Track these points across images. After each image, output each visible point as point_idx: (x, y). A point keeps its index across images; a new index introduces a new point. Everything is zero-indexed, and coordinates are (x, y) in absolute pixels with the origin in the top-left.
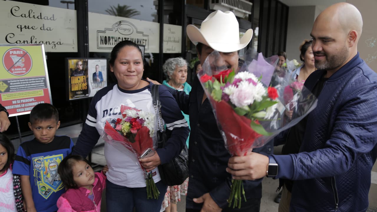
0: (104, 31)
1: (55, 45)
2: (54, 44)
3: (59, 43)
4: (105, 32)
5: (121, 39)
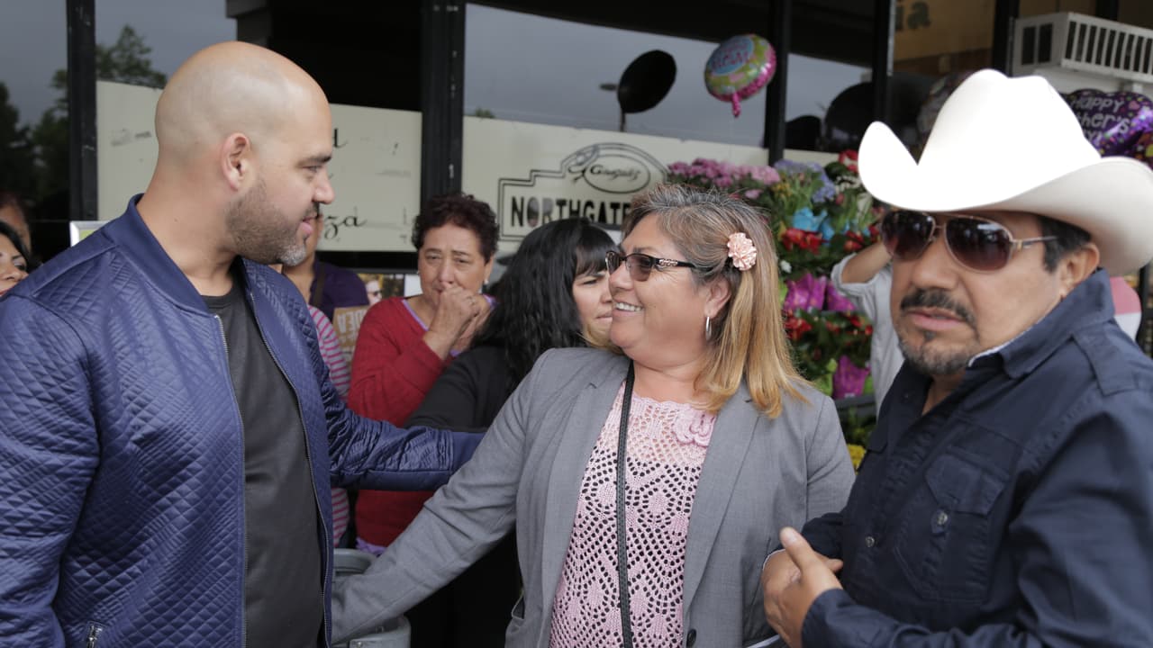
0: (529, 181)
1: (336, 227)
2: (332, 224)
3: (350, 222)
4: (531, 183)
5: (597, 207)
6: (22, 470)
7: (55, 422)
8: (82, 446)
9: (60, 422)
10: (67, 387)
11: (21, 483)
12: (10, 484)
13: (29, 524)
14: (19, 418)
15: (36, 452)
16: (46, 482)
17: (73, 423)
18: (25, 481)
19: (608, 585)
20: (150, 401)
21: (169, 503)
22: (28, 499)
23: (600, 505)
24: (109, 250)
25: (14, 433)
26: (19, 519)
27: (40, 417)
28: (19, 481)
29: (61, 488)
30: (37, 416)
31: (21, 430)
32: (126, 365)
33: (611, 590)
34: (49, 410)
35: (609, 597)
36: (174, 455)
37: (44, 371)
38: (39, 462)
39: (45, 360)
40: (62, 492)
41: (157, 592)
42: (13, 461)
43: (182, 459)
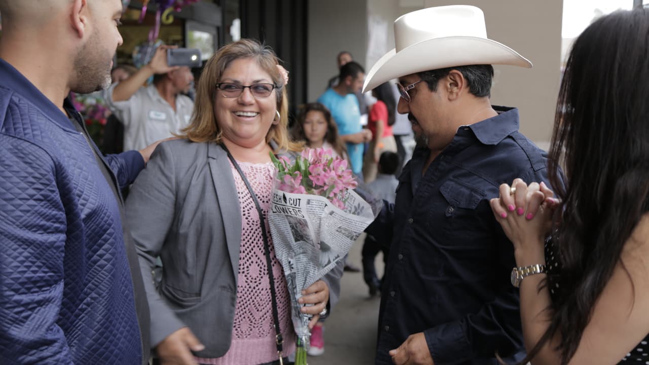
6: (36, 249)
8: (61, 227)
10: (51, 189)
11: (36, 257)
12: (30, 259)
14: (25, 215)
15: (40, 235)
16: (49, 254)
17: (57, 212)
18: (38, 256)
19: (261, 264)
21: (98, 258)
22: (41, 267)
23: (253, 221)
24: (12, 96)
25: (24, 226)
27: (39, 212)
28: (34, 257)
30: (36, 211)
31: (28, 223)
33: (263, 267)
34: (42, 206)
35: (262, 270)
36: (100, 225)
37: (33, 180)
38: (44, 241)
39: (32, 173)
41: (104, 316)
42: (29, 244)
43: (104, 228)
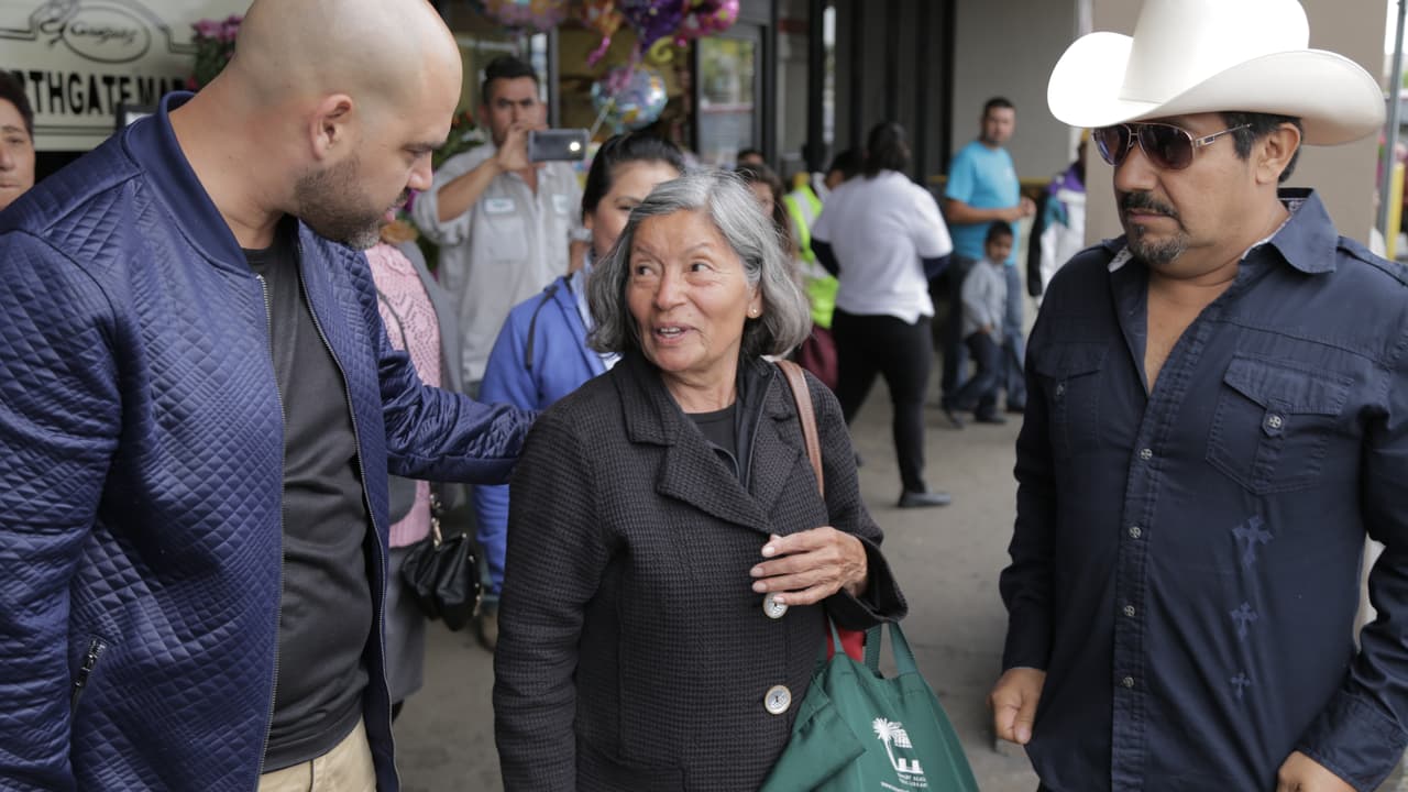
5: (85, 80)
6: (35, 454)
7: (74, 399)
8: (105, 427)
9: (79, 399)
11: (34, 470)
12: (21, 470)
13: (45, 520)
14: (28, 391)
15: (51, 433)
16: (64, 468)
17: (95, 400)
18: (39, 467)
20: (174, 383)
22: (43, 488)
24: (134, 177)
25: (22, 410)
26: (32, 514)
28: (31, 468)
29: (83, 476)
32: (147, 334)
40: (83, 480)
42: (23, 443)
